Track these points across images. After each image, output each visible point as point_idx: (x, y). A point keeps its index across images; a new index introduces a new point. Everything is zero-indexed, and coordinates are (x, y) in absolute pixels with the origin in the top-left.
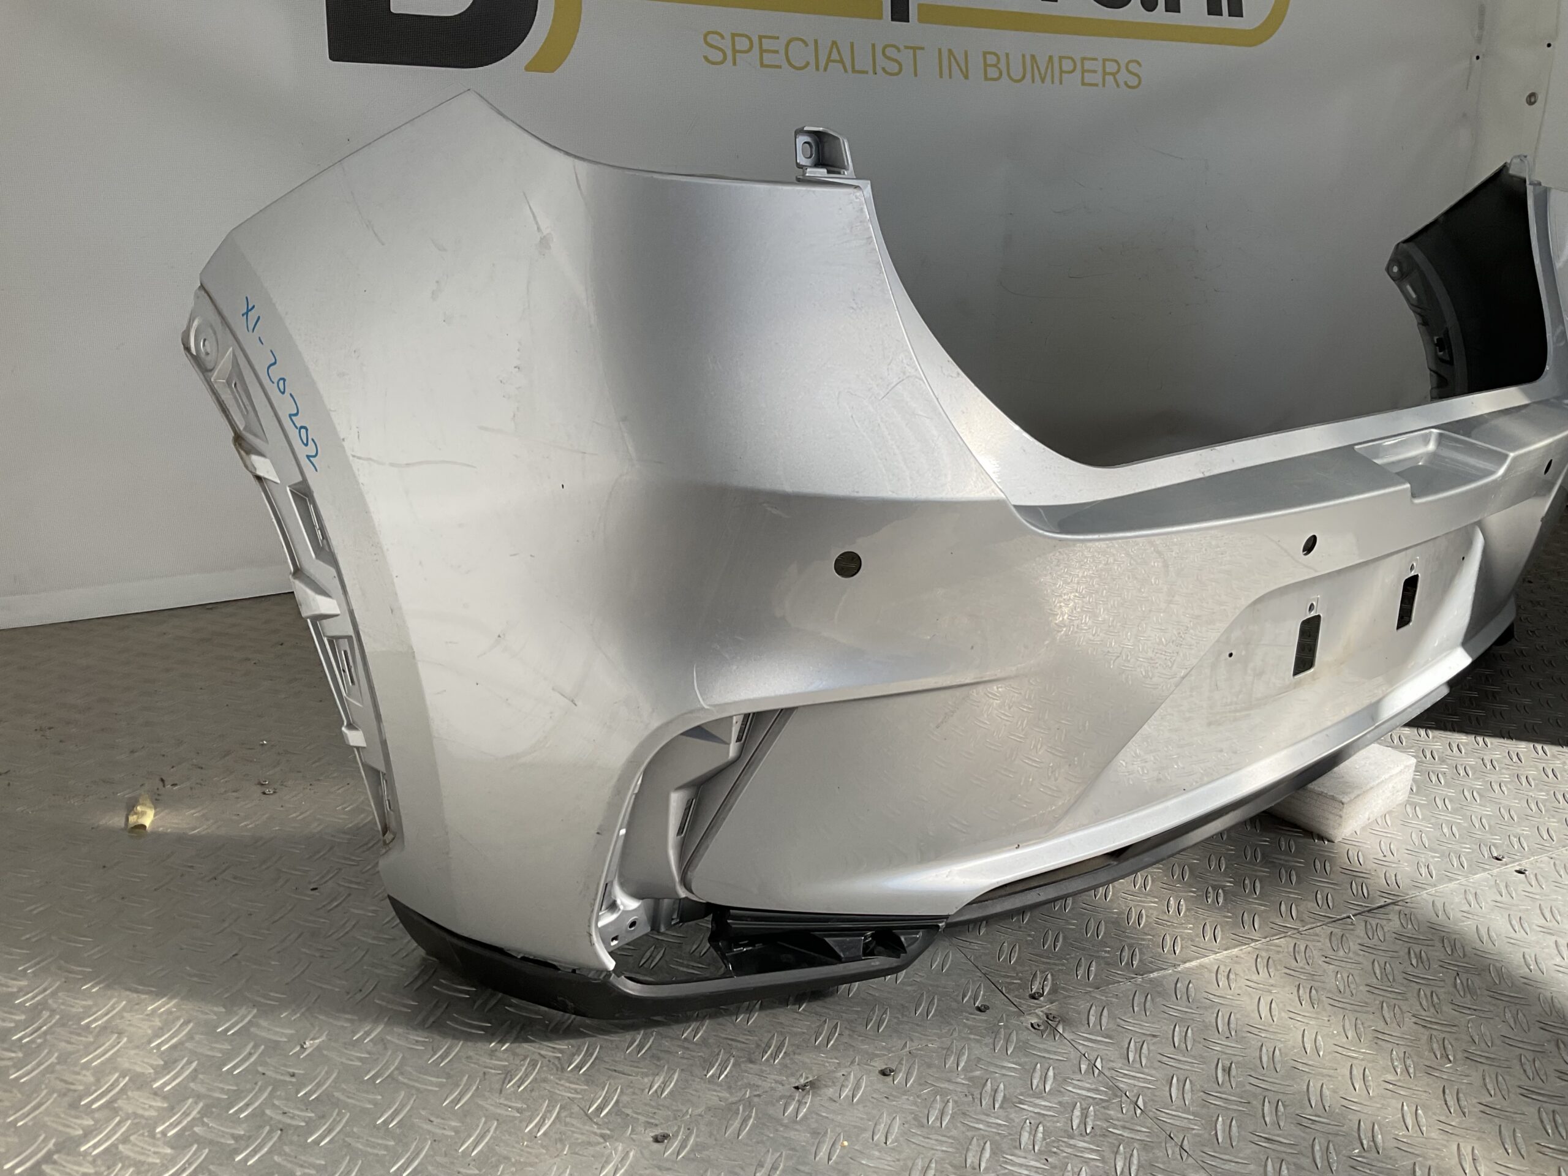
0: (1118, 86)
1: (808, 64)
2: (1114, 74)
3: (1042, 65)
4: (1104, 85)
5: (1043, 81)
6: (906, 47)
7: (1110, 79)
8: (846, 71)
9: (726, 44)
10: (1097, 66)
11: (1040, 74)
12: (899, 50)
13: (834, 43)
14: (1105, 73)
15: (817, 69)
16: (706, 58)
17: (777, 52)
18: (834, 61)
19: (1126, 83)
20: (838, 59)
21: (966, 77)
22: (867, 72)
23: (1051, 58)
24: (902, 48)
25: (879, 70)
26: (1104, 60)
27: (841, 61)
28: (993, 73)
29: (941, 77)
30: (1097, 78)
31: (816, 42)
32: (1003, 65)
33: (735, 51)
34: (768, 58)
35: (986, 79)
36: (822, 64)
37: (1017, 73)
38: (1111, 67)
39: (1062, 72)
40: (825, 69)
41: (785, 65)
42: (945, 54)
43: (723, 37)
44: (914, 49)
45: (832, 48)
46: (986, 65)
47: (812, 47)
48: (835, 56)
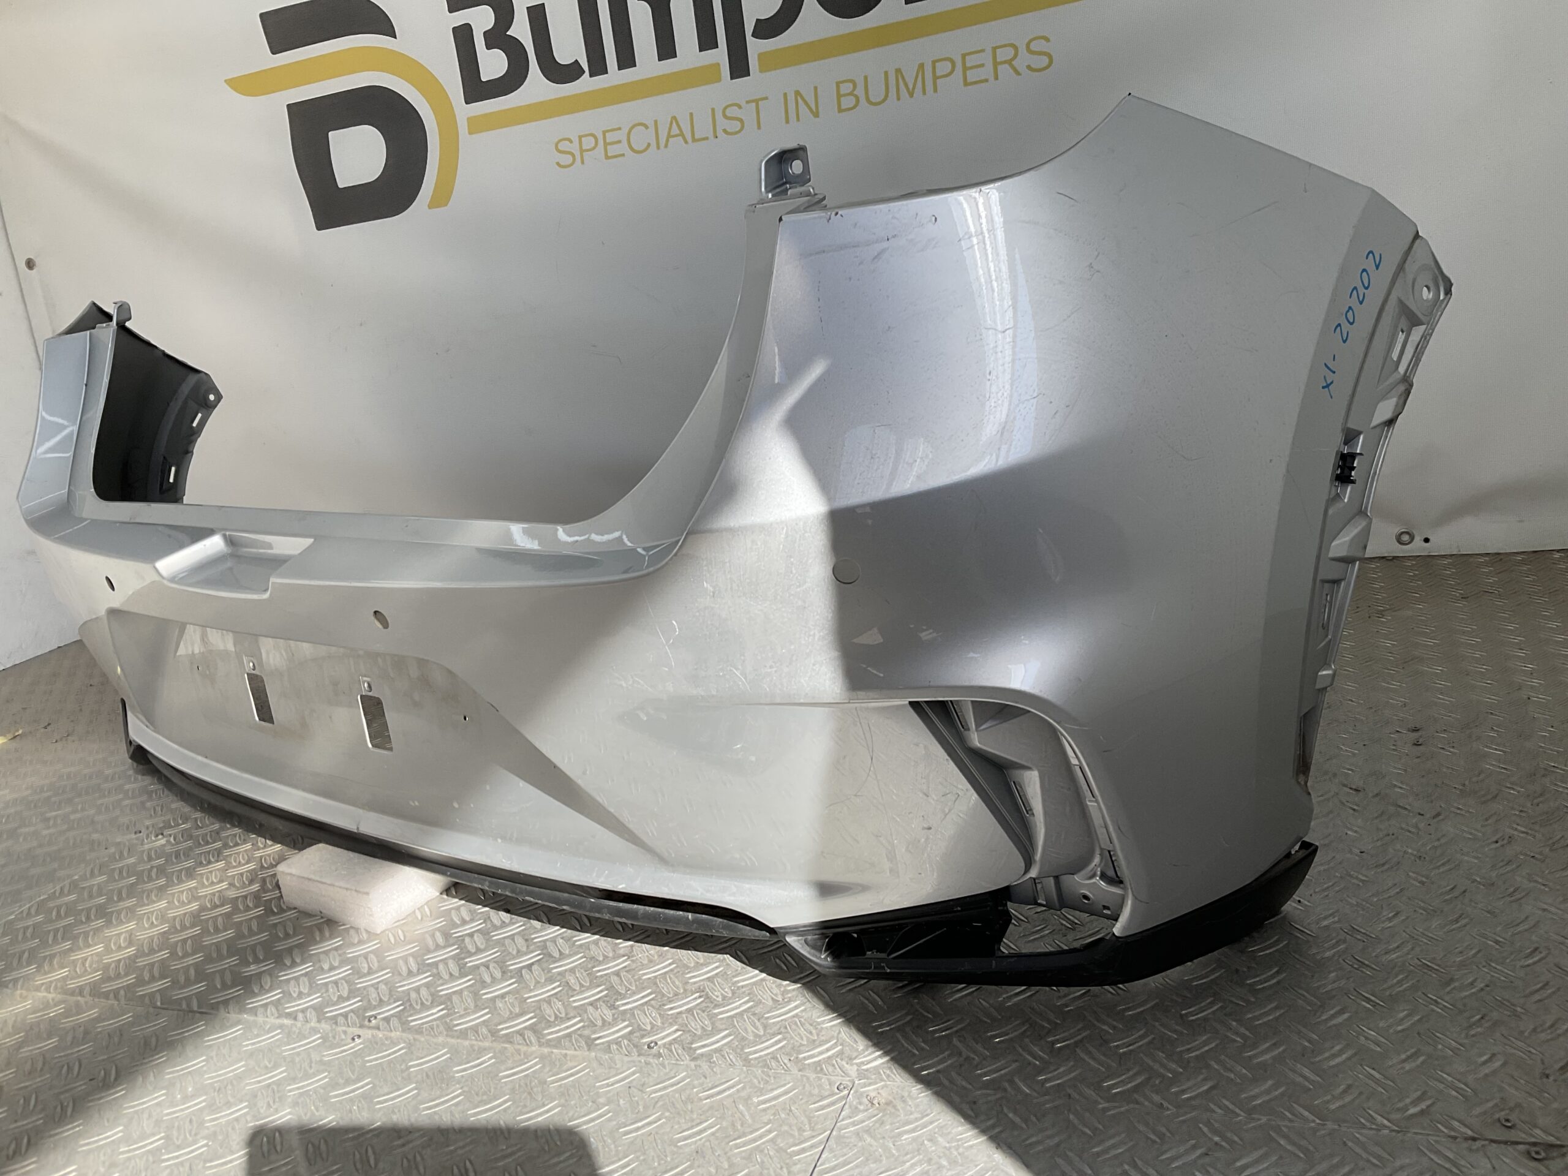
0: (1018, 73)
1: (649, 145)
2: (1009, 62)
3: (910, 75)
4: (996, 78)
5: (911, 95)
6: (748, 102)
7: (1004, 69)
8: (686, 142)
9: (575, 148)
10: (987, 58)
11: (906, 85)
12: (740, 107)
13: (674, 118)
14: (996, 64)
15: (658, 148)
16: (558, 164)
17: (619, 142)
18: (674, 136)
19: (1029, 67)
20: (678, 132)
21: (816, 115)
22: (707, 138)
23: (921, 66)
24: (743, 104)
25: (720, 132)
26: (994, 49)
27: (682, 134)
28: (848, 101)
29: (787, 122)
30: (987, 71)
31: (656, 122)
32: (860, 91)
33: (582, 151)
34: (612, 150)
35: (840, 110)
36: (662, 142)
37: (877, 94)
38: (1004, 54)
39: (935, 78)
40: (666, 146)
41: (628, 152)
42: (791, 98)
43: (571, 142)
44: (757, 101)
45: (671, 123)
46: (839, 96)
47: (652, 129)
48: (675, 130)
